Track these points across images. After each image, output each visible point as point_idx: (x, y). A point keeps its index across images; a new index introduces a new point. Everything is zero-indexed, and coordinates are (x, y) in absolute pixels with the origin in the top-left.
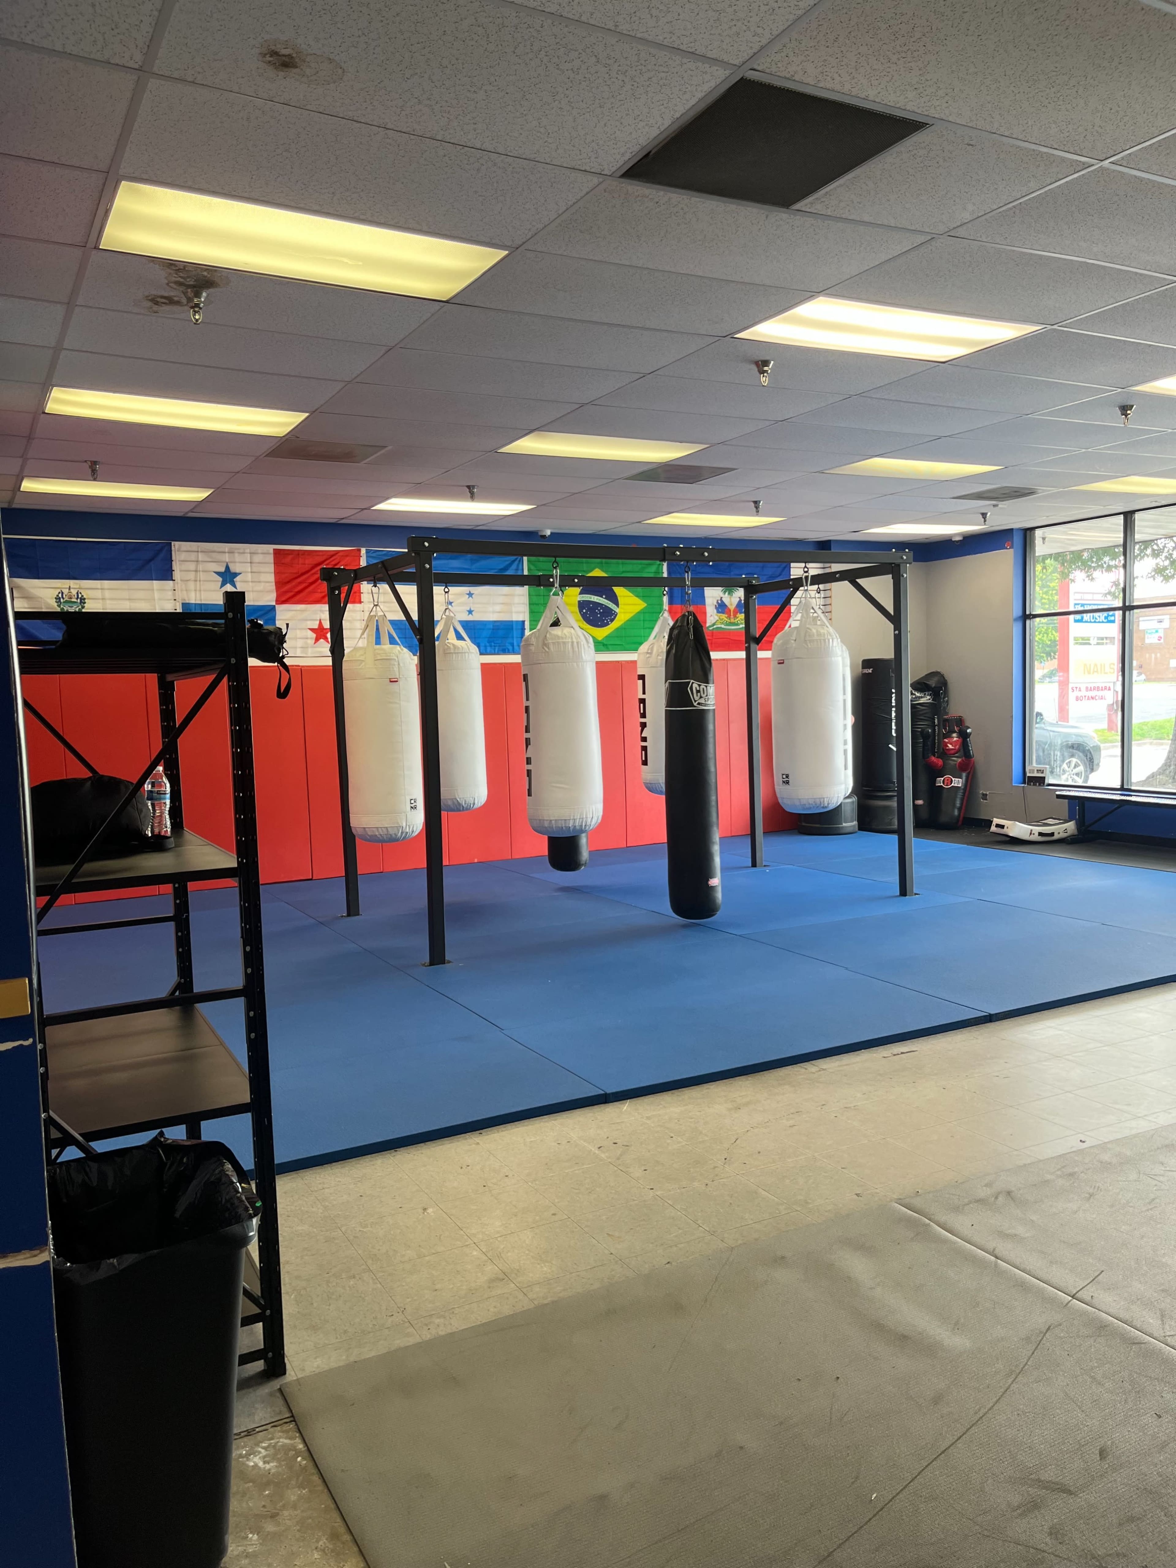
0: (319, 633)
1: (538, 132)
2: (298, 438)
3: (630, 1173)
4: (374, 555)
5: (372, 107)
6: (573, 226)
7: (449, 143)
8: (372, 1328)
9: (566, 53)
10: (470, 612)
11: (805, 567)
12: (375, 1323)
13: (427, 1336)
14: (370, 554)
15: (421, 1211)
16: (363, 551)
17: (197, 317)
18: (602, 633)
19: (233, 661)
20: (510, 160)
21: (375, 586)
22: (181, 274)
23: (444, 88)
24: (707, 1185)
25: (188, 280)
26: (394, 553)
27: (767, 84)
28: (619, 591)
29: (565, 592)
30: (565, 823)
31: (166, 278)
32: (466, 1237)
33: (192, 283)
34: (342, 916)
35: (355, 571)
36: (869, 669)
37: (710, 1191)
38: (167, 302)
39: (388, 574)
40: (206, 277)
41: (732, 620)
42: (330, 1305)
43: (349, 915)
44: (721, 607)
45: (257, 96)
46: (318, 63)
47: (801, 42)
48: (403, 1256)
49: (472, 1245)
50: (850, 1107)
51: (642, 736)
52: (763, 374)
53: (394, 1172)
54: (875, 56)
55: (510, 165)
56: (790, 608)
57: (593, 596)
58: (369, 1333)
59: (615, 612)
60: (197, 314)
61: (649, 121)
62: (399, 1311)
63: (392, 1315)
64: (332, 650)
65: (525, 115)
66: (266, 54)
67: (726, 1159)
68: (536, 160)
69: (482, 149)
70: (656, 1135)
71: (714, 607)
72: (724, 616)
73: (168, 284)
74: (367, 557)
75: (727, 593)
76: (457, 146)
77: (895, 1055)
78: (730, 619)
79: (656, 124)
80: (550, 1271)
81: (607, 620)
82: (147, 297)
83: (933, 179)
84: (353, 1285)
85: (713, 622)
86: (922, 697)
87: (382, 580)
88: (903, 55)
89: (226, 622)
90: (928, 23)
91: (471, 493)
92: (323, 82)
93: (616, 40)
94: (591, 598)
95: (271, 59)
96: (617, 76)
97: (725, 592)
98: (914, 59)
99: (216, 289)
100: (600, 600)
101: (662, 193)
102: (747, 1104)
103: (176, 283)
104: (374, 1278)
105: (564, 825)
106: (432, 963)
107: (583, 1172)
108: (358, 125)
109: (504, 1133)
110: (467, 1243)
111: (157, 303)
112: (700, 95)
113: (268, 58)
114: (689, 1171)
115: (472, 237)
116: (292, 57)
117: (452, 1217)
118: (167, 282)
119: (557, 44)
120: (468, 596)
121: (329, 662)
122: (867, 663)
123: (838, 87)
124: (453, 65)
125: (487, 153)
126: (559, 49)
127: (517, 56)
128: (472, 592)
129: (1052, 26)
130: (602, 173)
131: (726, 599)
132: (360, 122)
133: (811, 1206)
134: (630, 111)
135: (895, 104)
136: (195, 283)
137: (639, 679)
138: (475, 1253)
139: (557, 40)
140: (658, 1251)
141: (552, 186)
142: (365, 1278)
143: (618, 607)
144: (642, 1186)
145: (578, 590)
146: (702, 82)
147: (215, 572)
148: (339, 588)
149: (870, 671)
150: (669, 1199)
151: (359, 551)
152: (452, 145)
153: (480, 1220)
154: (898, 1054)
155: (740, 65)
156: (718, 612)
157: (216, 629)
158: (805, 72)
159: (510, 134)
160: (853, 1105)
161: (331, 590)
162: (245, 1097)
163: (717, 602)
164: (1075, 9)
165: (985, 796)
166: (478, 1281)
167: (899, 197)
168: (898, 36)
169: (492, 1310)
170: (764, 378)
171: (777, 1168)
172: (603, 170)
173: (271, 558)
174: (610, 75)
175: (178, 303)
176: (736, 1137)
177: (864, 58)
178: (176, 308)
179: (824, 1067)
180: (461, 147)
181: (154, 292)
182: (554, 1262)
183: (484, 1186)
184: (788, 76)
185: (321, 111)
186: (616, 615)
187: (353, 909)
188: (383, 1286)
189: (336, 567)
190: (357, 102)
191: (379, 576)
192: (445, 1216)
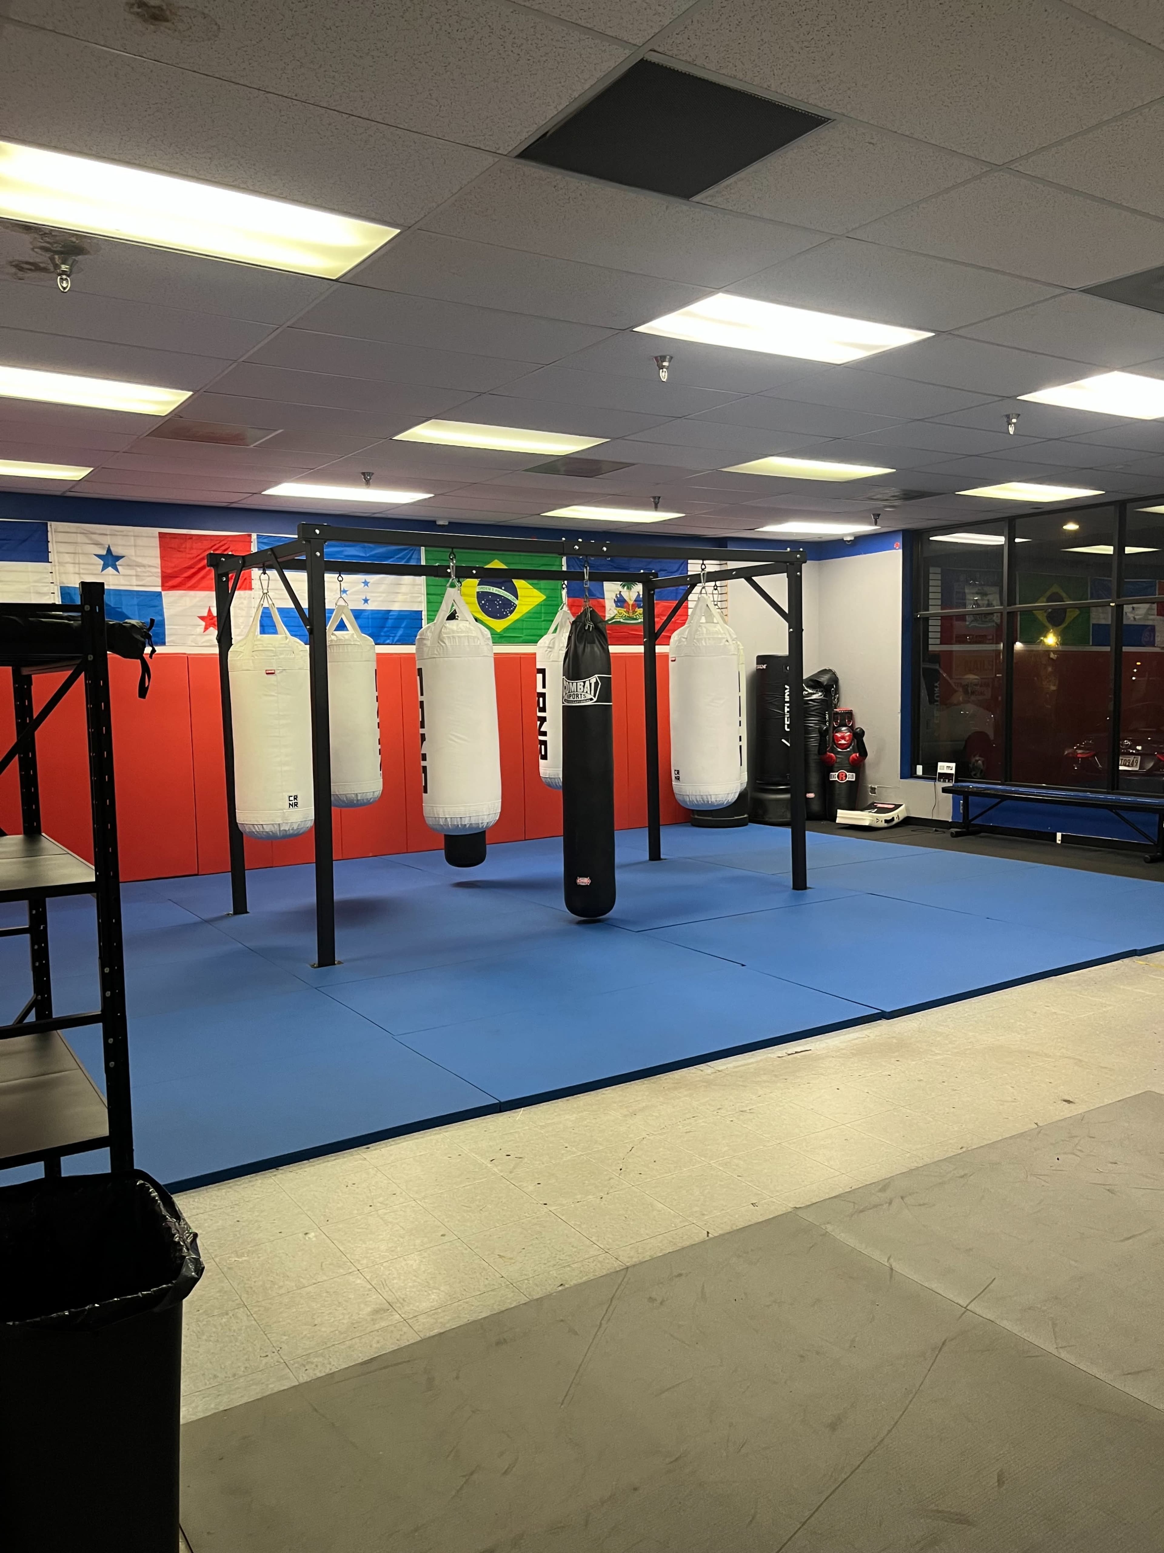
0: (207, 620)
1: (429, 104)
2: (181, 417)
3: (523, 1187)
4: (265, 541)
5: (252, 69)
6: (468, 207)
7: (334, 110)
8: (244, 1371)
9: (459, 21)
10: (366, 601)
11: (703, 564)
12: (248, 1365)
13: (304, 1378)
14: (261, 540)
15: (301, 1235)
16: (254, 536)
17: (65, 285)
18: (499, 625)
19: (90, 658)
20: (399, 132)
21: (265, 573)
22: (47, 239)
23: (327, 52)
24: (602, 1198)
25: (55, 245)
26: (286, 539)
27: (668, 67)
28: (518, 583)
29: (462, 583)
30: (461, 821)
31: (31, 243)
32: (349, 1264)
33: (59, 249)
34: (228, 914)
35: (243, 557)
36: (764, 664)
37: (605, 1204)
38: (33, 268)
39: (277, 561)
40: (74, 242)
41: (631, 615)
42: (199, 1347)
43: (236, 912)
44: (620, 602)
45: (125, 50)
46: (190, 17)
47: (703, 24)
48: (280, 1287)
49: (355, 1272)
50: (745, 1111)
51: (541, 730)
52: (662, 369)
53: (275, 1192)
54: (778, 44)
55: (400, 138)
56: (687, 603)
57: (492, 588)
58: (241, 1377)
59: (514, 604)
60: (64, 282)
61: (545, 99)
62: (274, 1350)
63: (267, 1356)
64: (219, 639)
65: (415, 85)
66: (133, 5)
67: (621, 1169)
68: (428, 134)
69: (370, 119)
70: (551, 1145)
71: (613, 601)
72: (622, 610)
73: (33, 249)
74: (258, 542)
75: (626, 587)
76: (343, 115)
77: (789, 1055)
78: (628, 614)
79: (553, 103)
80: (437, 1298)
81: (506, 612)
82: (11, 262)
83: (834, 177)
84: (225, 1322)
85: (612, 616)
86: (814, 694)
87: (271, 567)
88: (806, 44)
89: (82, 615)
90: (833, 12)
91: (367, 479)
92: (197, 39)
93: (511, 10)
94: (490, 589)
95: (139, 10)
96: (513, 49)
97: (624, 586)
98: (818, 49)
99: (86, 256)
100: (499, 591)
101: (559, 177)
102: (642, 1110)
103: (42, 248)
104: (249, 1313)
105: (459, 823)
106: (321, 965)
107: (475, 1188)
108: (236, 86)
109: (392, 1147)
110: (350, 1271)
111: (21, 269)
112: (599, 74)
113: (136, 9)
114: (584, 1183)
115: (361, 212)
116: (162, 10)
117: (334, 1242)
118: (32, 247)
119: (448, 11)
120: (363, 584)
121: (216, 651)
122: (761, 659)
123: (740, 75)
124: (337, 27)
125: (376, 123)
126: (451, 16)
127: (406, 21)
128: (368, 581)
129: (956, 23)
130: (498, 152)
131: (625, 593)
132: (239, 84)
133: (706, 1218)
134: (526, 86)
135: (798, 97)
136: (62, 249)
137: (538, 673)
138: (359, 1281)
139: (449, 7)
140: (551, 1272)
141: (445, 163)
142: (239, 1315)
143: (517, 599)
144: (535, 1202)
145: (477, 581)
146: (600, 61)
147: (95, 555)
148: (226, 575)
149: (764, 667)
150: (563, 1215)
151: (250, 536)
152: (338, 113)
153: (365, 1244)
154: (792, 1054)
155: (640, 45)
156: (617, 606)
157: (72, 622)
158: (707, 57)
159: (400, 104)
160: (748, 1109)
161: (219, 577)
162: (103, 1130)
163: (616, 596)
164: (980, 6)
165: (873, 790)
166: (361, 1313)
167: (799, 195)
168: (802, 24)
169: (375, 1345)
170: (663, 373)
171: (673, 1178)
172: (498, 149)
173: (156, 542)
174: (504, 48)
175: (45, 270)
176: (631, 1146)
177: (766, 45)
178: (42, 275)
179: (720, 1068)
180: (348, 116)
181: (17, 258)
182: (442, 1288)
183: (371, 1206)
184: (689, 59)
185: (195, 69)
186: (515, 607)
187: (240, 906)
188: (258, 1323)
189: (225, 553)
190: (235, 62)
191: (267, 563)
192: (328, 1241)
